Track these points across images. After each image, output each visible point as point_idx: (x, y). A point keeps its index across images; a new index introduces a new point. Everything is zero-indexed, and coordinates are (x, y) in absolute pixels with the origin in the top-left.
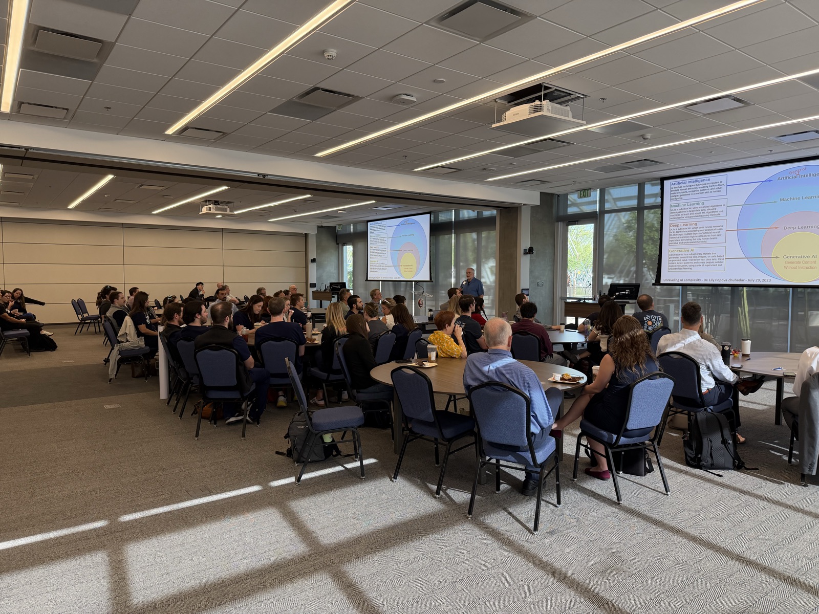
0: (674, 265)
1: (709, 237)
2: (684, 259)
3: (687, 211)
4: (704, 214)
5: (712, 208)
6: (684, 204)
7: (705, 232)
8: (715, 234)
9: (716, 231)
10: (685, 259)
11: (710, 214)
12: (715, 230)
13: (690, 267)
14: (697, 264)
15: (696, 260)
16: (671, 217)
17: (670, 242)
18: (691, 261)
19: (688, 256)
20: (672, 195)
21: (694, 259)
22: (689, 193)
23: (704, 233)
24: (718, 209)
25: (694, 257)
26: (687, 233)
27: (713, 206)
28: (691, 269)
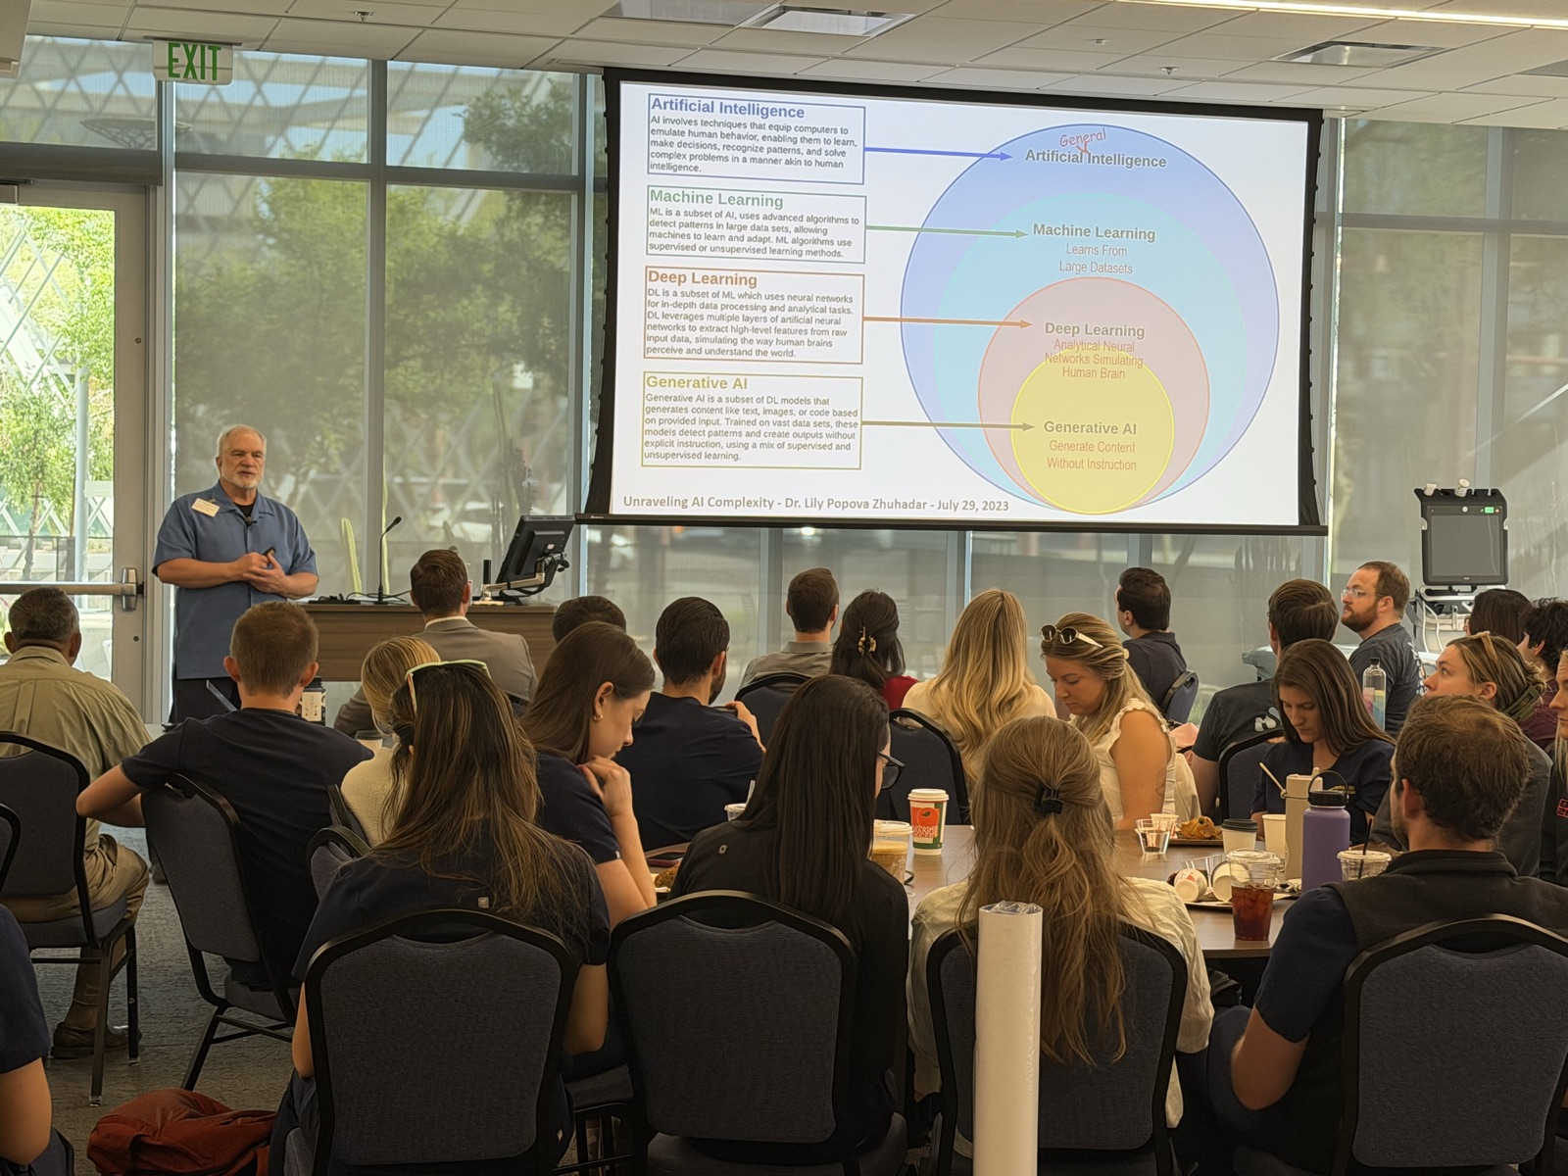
0: (667, 438)
1: (805, 338)
2: (705, 416)
3: (719, 226)
4: (782, 246)
5: (811, 225)
6: (705, 193)
7: (787, 314)
8: (824, 327)
9: (828, 316)
10: (713, 417)
11: (805, 248)
12: (823, 310)
13: (732, 451)
14: (758, 441)
15: (754, 423)
16: (652, 240)
17: (650, 344)
18: (737, 428)
19: (724, 405)
20: (654, 149)
21: (747, 417)
22: (724, 153)
23: (784, 320)
24: (836, 232)
25: (747, 411)
26: (717, 313)
27: (817, 220)
28: (736, 458)
